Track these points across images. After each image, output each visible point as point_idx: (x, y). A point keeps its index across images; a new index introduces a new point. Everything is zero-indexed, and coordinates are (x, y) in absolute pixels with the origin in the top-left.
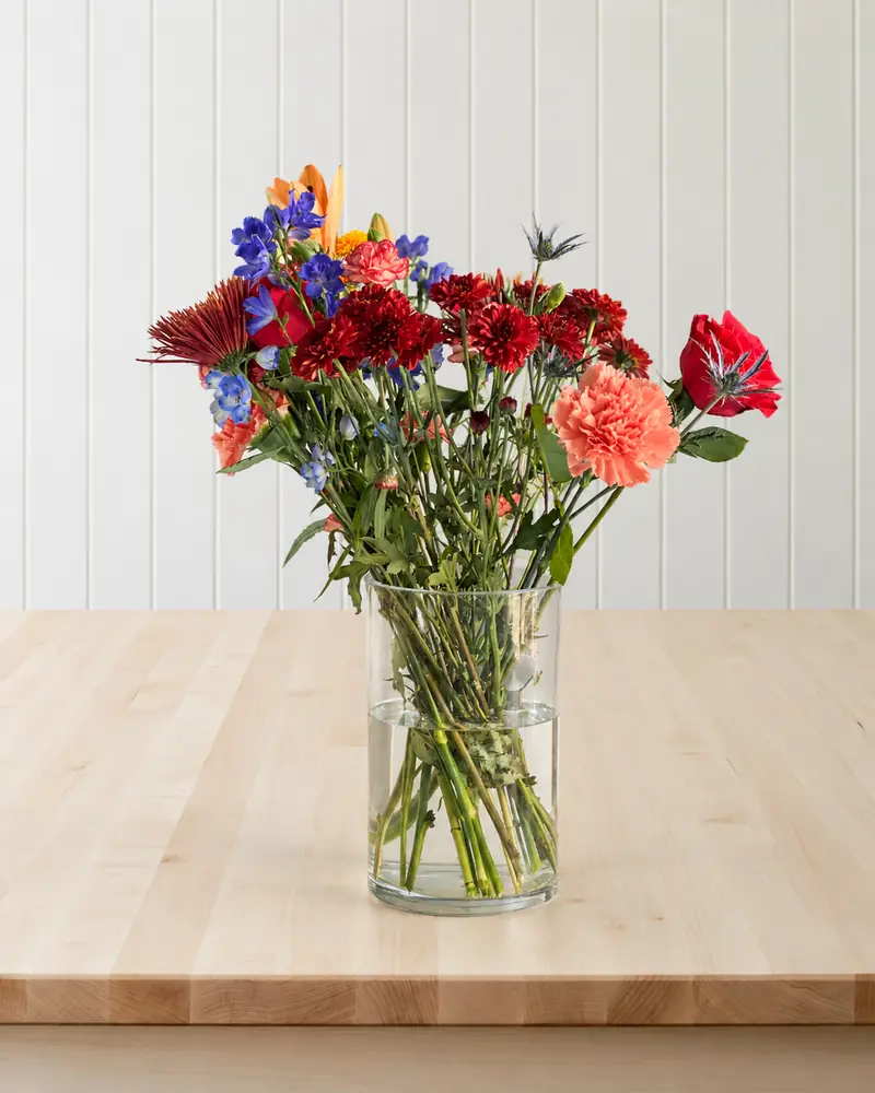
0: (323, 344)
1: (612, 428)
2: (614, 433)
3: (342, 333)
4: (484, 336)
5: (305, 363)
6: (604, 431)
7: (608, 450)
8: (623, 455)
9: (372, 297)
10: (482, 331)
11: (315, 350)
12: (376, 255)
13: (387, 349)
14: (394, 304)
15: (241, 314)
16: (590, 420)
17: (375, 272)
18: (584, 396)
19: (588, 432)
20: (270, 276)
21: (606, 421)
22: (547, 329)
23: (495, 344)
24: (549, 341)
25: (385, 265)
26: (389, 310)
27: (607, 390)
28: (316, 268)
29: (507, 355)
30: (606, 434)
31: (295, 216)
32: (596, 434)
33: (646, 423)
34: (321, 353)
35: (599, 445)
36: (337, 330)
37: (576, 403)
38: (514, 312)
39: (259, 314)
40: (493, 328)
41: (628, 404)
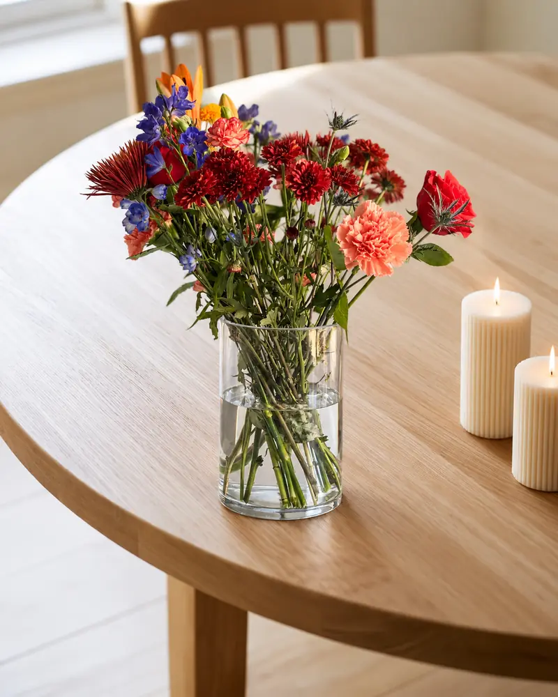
0: (195, 187)
1: (372, 243)
2: (373, 246)
3: (207, 181)
4: (296, 183)
5: (184, 198)
6: (367, 244)
7: (370, 256)
8: (378, 258)
9: (226, 157)
10: (295, 179)
11: (190, 191)
12: (228, 128)
13: (235, 191)
14: (240, 162)
15: (143, 165)
16: (359, 237)
17: (228, 140)
18: (357, 222)
19: (357, 245)
20: (161, 140)
21: (369, 238)
22: (336, 176)
23: (303, 188)
24: (337, 184)
25: (234, 135)
26: (237, 165)
27: (371, 219)
28: (189, 137)
29: (310, 194)
30: (369, 246)
31: (176, 102)
32: (363, 246)
33: (392, 241)
34: (194, 192)
35: (364, 253)
36: (204, 179)
37: (351, 227)
38: (316, 167)
39: (154, 165)
40: (302, 176)
41: (382, 228)
